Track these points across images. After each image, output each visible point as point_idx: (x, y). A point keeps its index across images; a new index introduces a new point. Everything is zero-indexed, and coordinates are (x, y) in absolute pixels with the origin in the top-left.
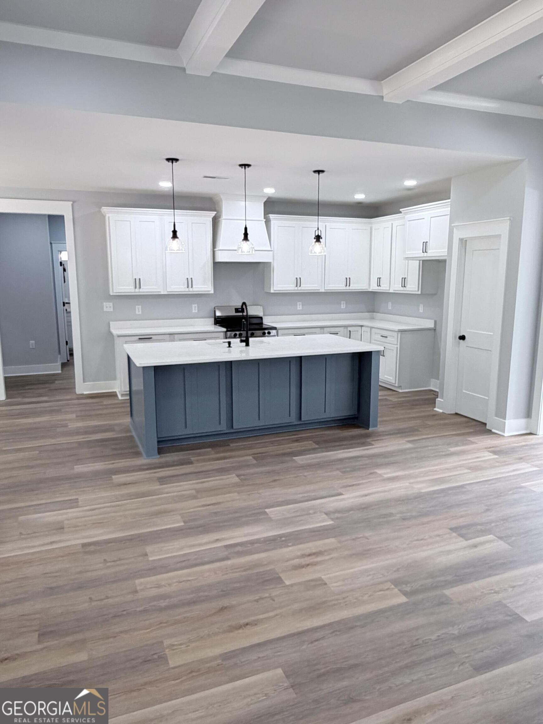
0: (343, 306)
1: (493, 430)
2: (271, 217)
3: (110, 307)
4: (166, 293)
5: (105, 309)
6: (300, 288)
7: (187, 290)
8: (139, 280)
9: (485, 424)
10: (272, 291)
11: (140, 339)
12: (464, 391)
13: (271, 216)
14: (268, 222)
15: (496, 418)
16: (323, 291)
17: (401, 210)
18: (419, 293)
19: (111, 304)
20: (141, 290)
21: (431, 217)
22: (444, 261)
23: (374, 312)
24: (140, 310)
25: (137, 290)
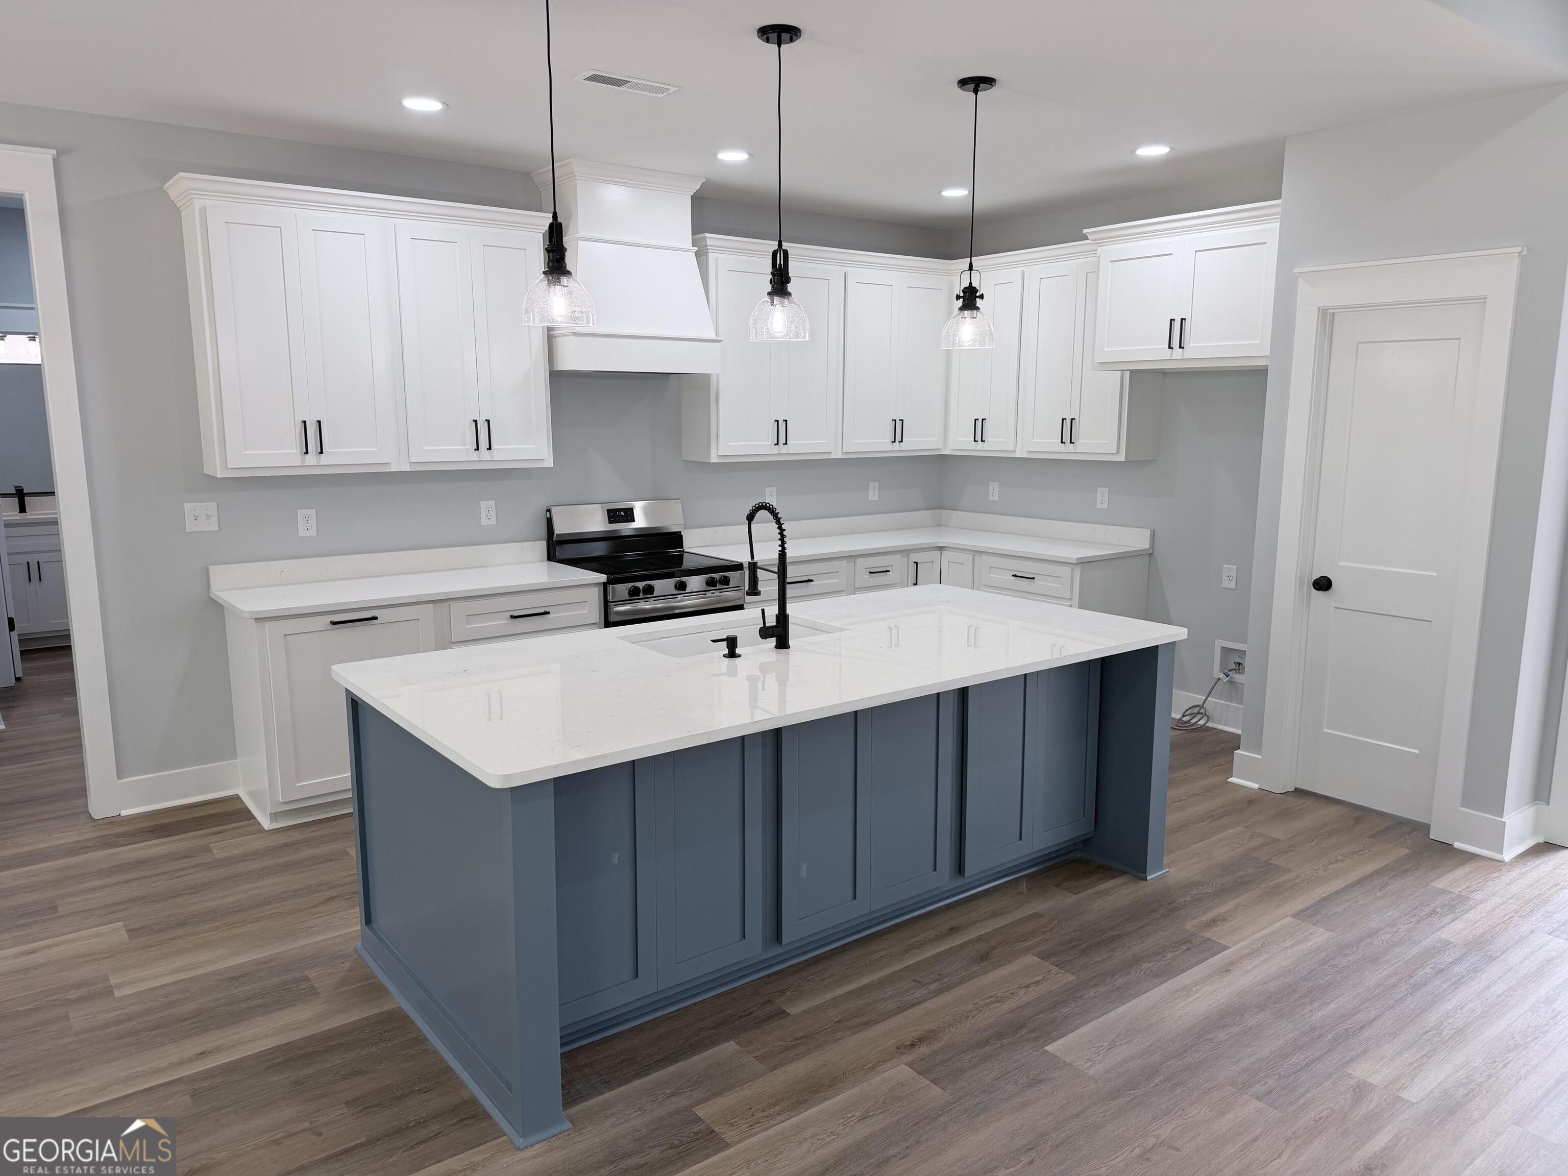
0: (873, 495)
1: (1457, 845)
2: (709, 242)
3: (208, 517)
4: (406, 468)
5: (190, 526)
6: (783, 449)
7: (475, 456)
8: (316, 425)
9: (1427, 827)
10: (714, 459)
11: (334, 623)
12: (1326, 730)
13: (712, 239)
14: (701, 255)
15: (1464, 809)
16: (839, 456)
17: (1085, 231)
18: (1122, 458)
19: (212, 508)
20: (324, 459)
21: (1196, 251)
22: (1262, 372)
23: (941, 508)
24: (313, 522)
25: (311, 459)
